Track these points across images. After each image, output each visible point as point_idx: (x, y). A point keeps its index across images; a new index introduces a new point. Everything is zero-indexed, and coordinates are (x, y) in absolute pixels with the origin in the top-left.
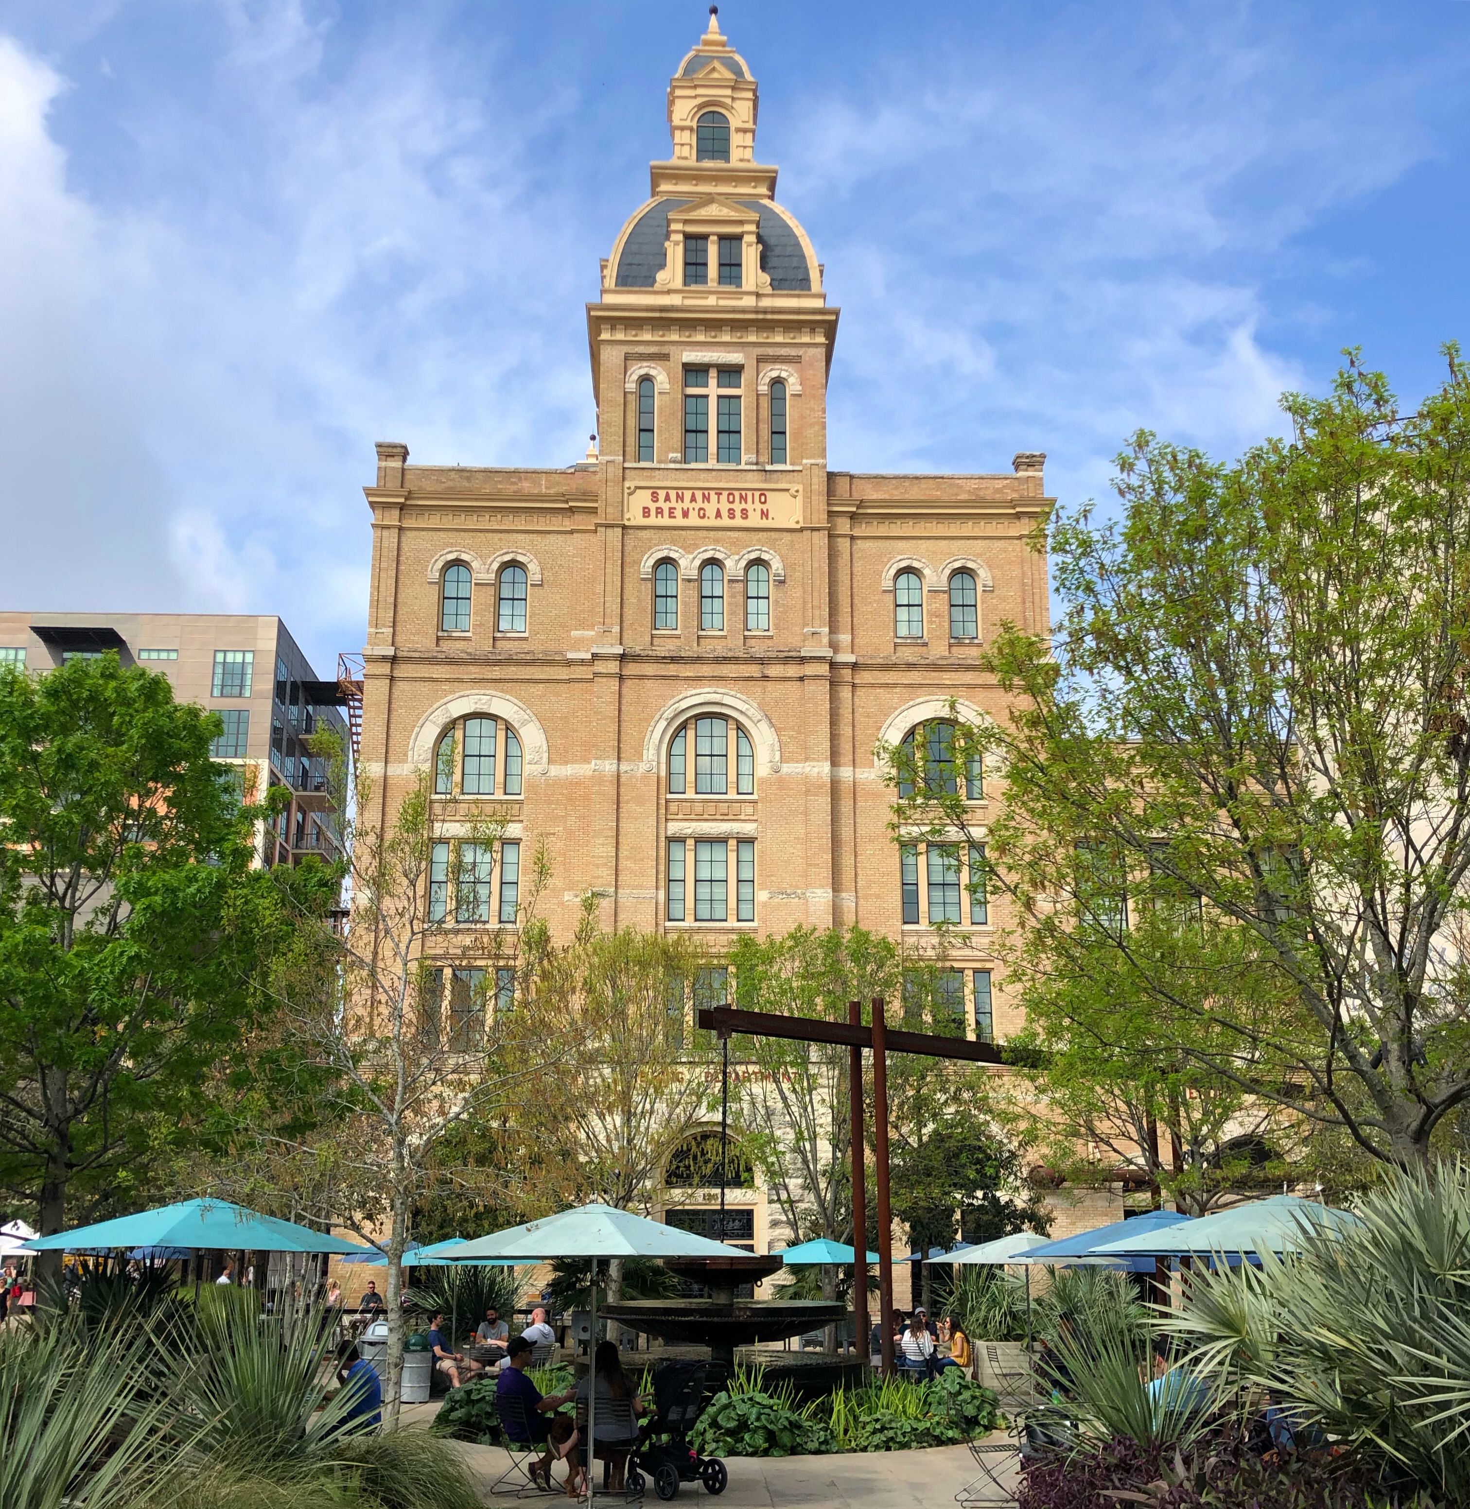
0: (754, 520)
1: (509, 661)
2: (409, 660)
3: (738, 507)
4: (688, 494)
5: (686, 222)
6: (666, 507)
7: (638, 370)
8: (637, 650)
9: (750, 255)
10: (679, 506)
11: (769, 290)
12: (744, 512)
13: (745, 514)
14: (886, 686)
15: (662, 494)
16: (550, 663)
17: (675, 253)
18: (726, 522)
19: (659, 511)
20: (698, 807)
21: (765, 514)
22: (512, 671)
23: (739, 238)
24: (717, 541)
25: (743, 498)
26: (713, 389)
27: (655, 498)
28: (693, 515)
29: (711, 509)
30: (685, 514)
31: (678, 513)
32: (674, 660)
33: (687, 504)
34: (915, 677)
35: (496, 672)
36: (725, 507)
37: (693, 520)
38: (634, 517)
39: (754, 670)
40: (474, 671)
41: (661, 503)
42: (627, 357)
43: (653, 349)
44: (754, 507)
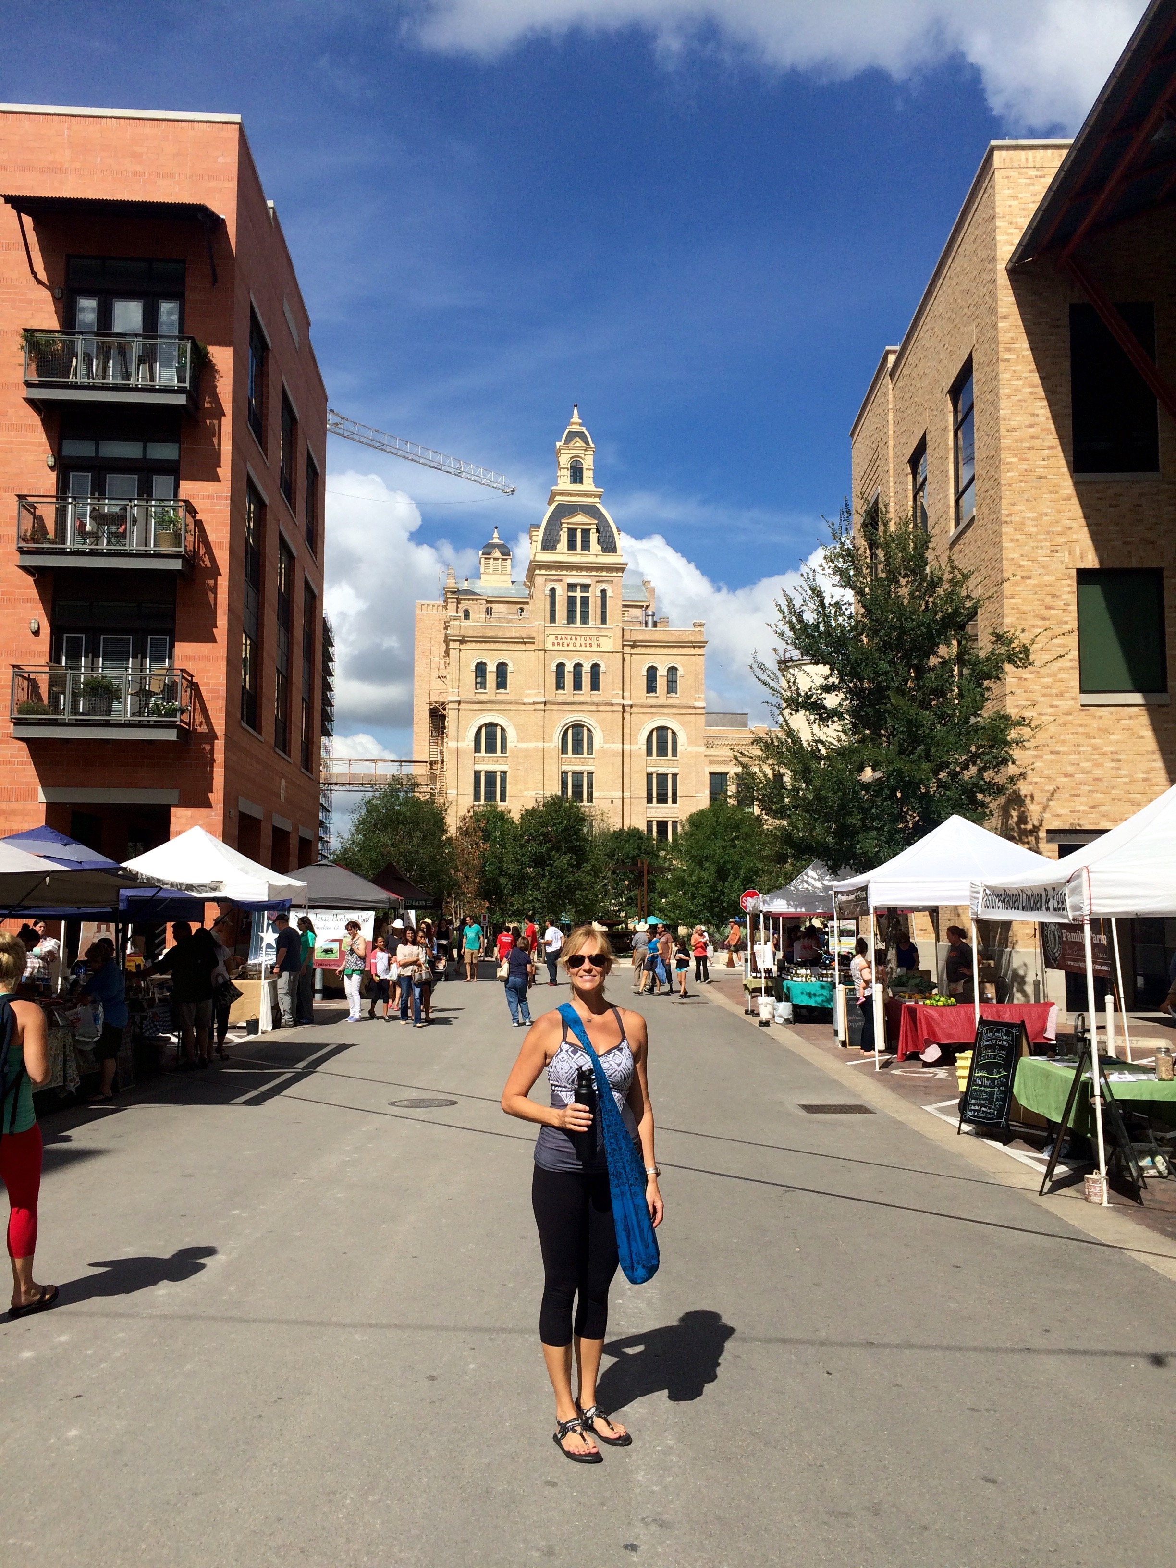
0: (594, 648)
1: (502, 703)
2: (465, 702)
3: (588, 642)
4: (569, 637)
5: (568, 523)
6: (561, 642)
7: (550, 585)
8: (550, 699)
9: (593, 537)
10: (566, 642)
11: (601, 553)
12: (591, 644)
13: (591, 645)
14: (643, 713)
15: (559, 637)
16: (517, 703)
17: (564, 536)
18: (583, 649)
19: (558, 644)
20: (573, 760)
21: (598, 645)
22: (503, 707)
23: (589, 530)
24: (580, 656)
25: (590, 639)
26: (578, 594)
27: (557, 637)
28: (571, 645)
29: (578, 643)
30: (568, 645)
31: (565, 645)
32: (564, 703)
33: (569, 641)
34: (654, 710)
35: (497, 707)
36: (583, 642)
37: (571, 648)
38: (549, 647)
39: (594, 708)
40: (489, 706)
41: (559, 641)
42: (546, 580)
43: (556, 577)
44: (594, 643)
